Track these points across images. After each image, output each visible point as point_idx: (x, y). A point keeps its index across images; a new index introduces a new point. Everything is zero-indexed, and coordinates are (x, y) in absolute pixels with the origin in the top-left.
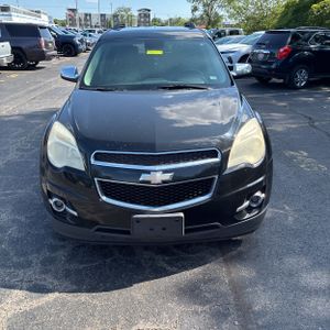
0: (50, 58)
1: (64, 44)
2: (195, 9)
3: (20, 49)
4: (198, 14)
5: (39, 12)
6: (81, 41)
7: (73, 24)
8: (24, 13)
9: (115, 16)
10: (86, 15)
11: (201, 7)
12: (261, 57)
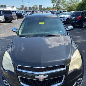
0: (15, 19)
1: (19, 15)
2: (54, 5)
3: (7, 17)
4: (55, 6)
5: (13, 7)
6: (24, 14)
7: (22, 10)
8: (10, 7)
9: (33, 7)
10: (26, 7)
11: (55, 4)
12: (73, 19)
